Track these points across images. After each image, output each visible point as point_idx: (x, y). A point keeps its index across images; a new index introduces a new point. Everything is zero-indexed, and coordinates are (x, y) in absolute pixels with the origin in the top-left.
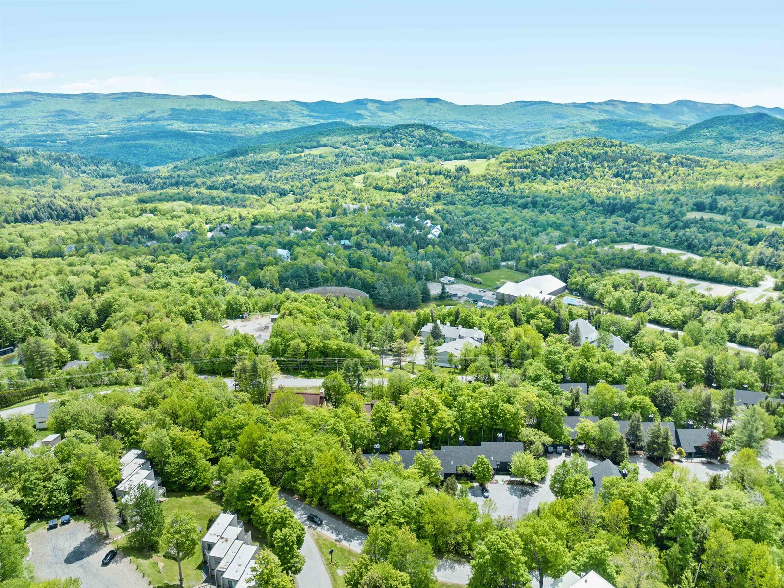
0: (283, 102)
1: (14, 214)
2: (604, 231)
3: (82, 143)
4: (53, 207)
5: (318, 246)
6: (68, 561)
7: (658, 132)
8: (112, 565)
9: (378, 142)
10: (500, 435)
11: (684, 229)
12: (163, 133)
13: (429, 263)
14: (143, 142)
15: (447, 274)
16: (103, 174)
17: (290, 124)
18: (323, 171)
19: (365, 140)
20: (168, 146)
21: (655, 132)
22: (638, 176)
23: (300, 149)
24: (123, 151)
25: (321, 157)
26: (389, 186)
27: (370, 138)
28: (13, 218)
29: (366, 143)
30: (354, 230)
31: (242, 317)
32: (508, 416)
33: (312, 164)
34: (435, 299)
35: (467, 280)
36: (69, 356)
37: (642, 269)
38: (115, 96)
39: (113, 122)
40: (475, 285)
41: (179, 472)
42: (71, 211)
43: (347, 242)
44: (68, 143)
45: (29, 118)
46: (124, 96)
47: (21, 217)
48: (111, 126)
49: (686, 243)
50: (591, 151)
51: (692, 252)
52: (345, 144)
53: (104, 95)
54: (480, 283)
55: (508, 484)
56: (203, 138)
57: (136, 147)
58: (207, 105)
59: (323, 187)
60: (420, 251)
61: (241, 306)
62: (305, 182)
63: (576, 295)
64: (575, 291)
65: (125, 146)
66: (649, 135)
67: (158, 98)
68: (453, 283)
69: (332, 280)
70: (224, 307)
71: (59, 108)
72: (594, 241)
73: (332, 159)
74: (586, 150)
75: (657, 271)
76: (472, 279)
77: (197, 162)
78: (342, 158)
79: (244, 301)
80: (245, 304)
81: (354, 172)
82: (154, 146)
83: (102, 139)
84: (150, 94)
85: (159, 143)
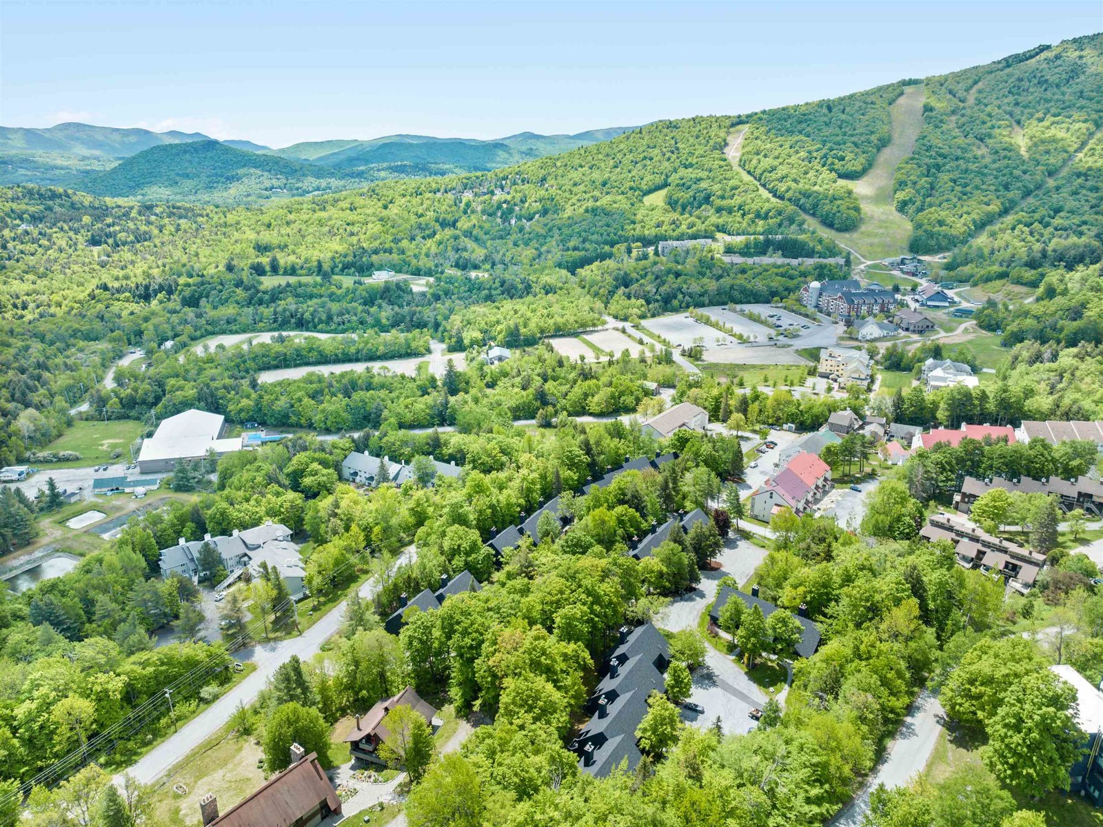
2: (173, 328)
7: (63, 172)
11: (274, 302)
21: (57, 172)
22: (129, 240)
37: (287, 366)
40: (63, 464)
49: (293, 320)
50: (23, 207)
51: (307, 330)
54: (77, 459)
63: (253, 427)
64: (247, 421)
66: (48, 176)
68: (29, 475)
72: (169, 344)
74: (14, 206)
75: (308, 364)
76: (55, 456)
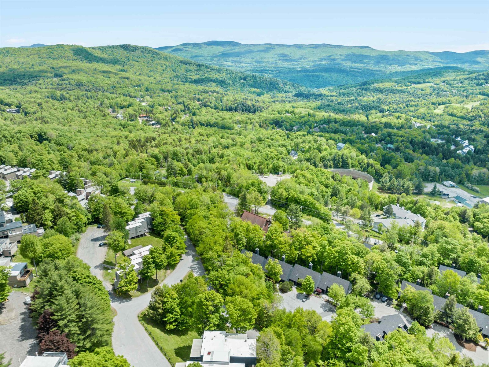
0: (416, 52)
1: (226, 106)
3: (286, 72)
4: (245, 105)
5: (367, 145)
6: (92, 240)
8: (102, 247)
9: (471, 82)
10: (339, 272)
12: (331, 69)
13: (438, 169)
14: (317, 74)
15: (452, 179)
16: (286, 91)
17: (417, 67)
18: (418, 99)
19: (462, 80)
20: (331, 77)
23: (410, 84)
24: (305, 78)
25: (422, 90)
26: (461, 114)
27: (466, 79)
28: (225, 108)
29: (461, 82)
30: (401, 139)
31: (279, 174)
32: (350, 263)
33: (412, 94)
34: (426, 194)
35: (468, 188)
36: (187, 173)
38: (311, 46)
39: (307, 62)
40: (472, 192)
41: (157, 226)
42: (253, 108)
43: (392, 146)
44: (279, 72)
45: (265, 58)
46: (317, 46)
47: (229, 108)
48: (305, 64)
52: (444, 82)
53: (306, 45)
55: (326, 301)
56: (354, 73)
57: (313, 76)
58: (364, 52)
59: (411, 110)
60: (443, 160)
61: (279, 167)
62: (401, 106)
65: (307, 76)
67: (335, 47)
68: (453, 187)
69: (357, 166)
70: (271, 166)
71: (281, 52)
73: (429, 91)
76: (472, 187)
77: (341, 87)
78: (437, 92)
79: (282, 165)
80: (282, 167)
81: (440, 102)
82: (323, 76)
83: (297, 71)
84: (331, 45)
85: (326, 75)
